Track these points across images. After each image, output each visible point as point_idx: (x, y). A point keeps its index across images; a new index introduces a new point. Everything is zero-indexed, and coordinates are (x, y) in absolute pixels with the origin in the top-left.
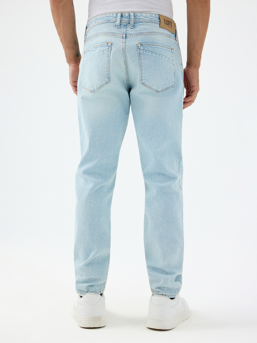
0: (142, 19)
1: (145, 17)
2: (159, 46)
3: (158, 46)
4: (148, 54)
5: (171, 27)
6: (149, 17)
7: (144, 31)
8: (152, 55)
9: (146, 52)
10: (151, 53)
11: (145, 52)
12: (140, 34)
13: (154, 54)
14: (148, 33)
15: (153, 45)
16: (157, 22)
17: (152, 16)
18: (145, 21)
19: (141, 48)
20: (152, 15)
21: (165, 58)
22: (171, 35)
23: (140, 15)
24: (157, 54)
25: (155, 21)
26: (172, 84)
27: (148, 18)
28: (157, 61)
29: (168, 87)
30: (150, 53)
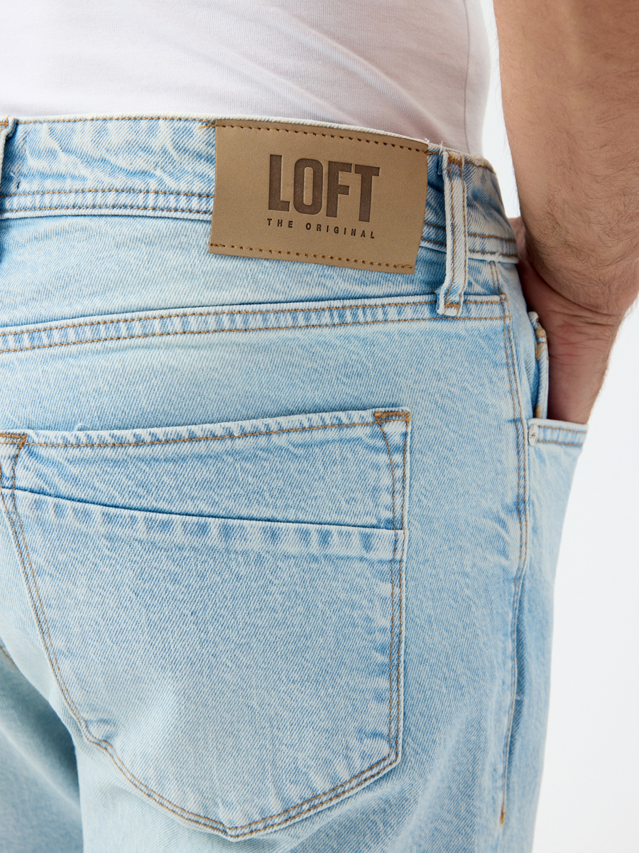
0: (57, 185)
1: (89, 161)
2: (192, 438)
3: (178, 440)
4: (83, 528)
5: (365, 215)
6: (122, 161)
7: (57, 311)
8: (118, 531)
9: (58, 510)
10: (109, 519)
11: (50, 515)
12: (26, 342)
13: (141, 526)
14: (88, 332)
15: (123, 444)
16: (183, 202)
17: (147, 150)
18: (79, 199)
19: (20, 472)
20: (152, 131)
21: (274, 535)
22: (370, 290)
23: (56, 146)
24: (165, 526)
25: (161, 201)
26: (363, 756)
27: (115, 170)
28: (175, 581)
29: (321, 785)
30: (99, 519)
